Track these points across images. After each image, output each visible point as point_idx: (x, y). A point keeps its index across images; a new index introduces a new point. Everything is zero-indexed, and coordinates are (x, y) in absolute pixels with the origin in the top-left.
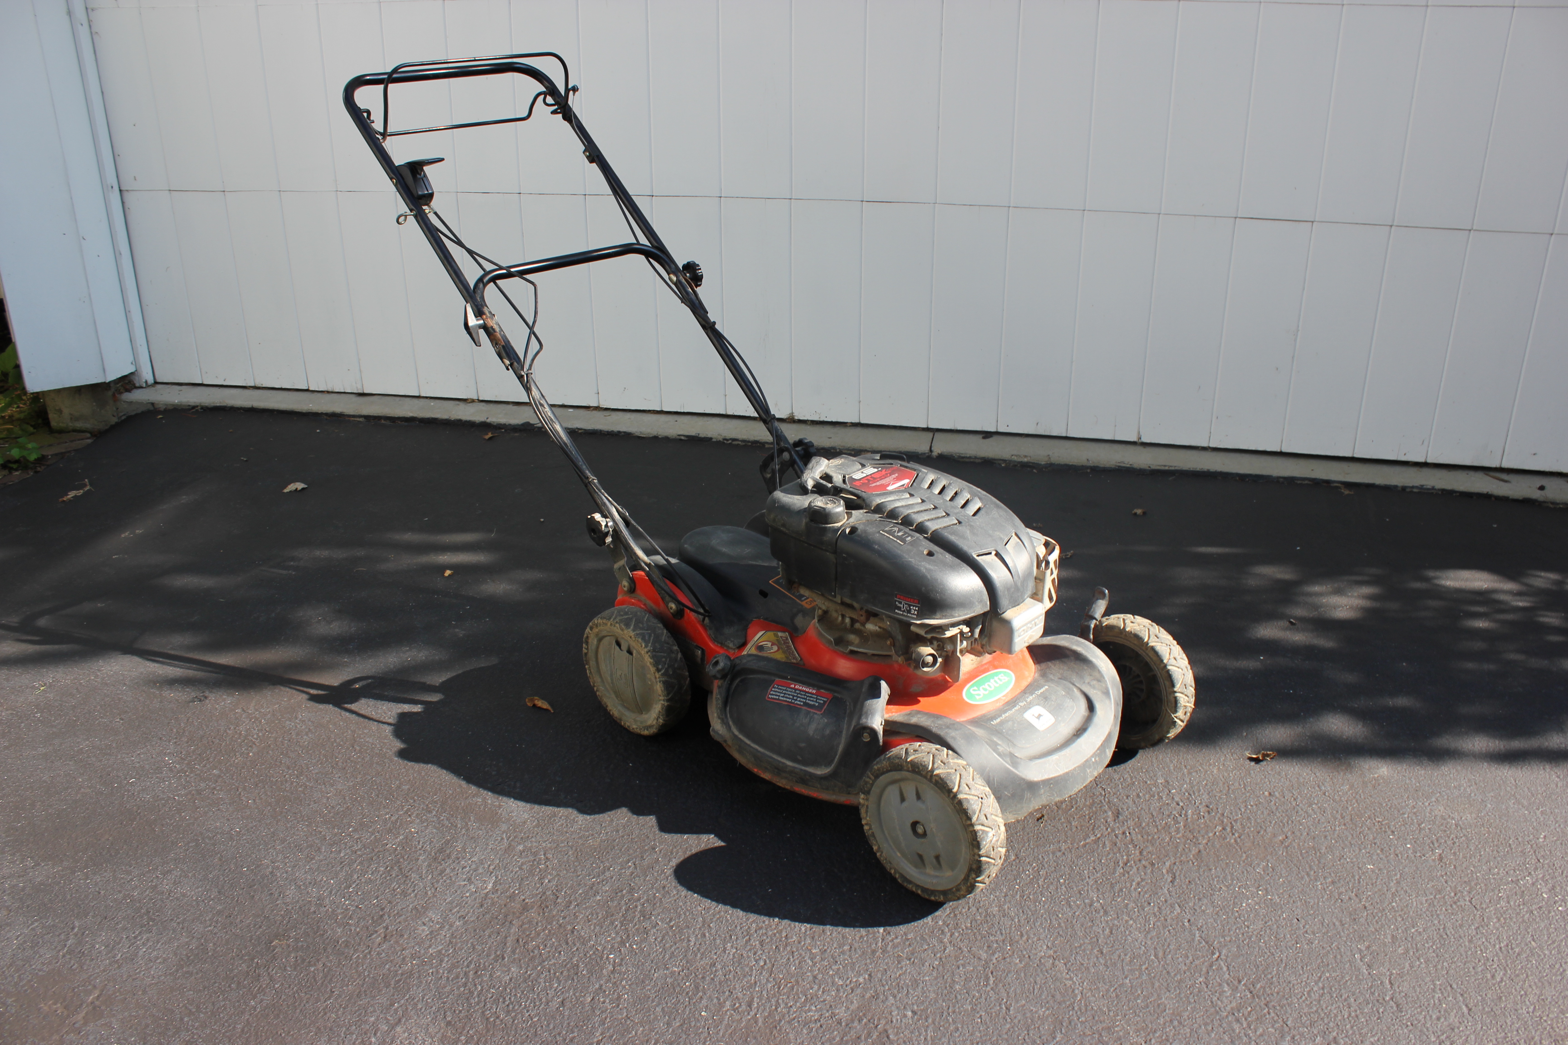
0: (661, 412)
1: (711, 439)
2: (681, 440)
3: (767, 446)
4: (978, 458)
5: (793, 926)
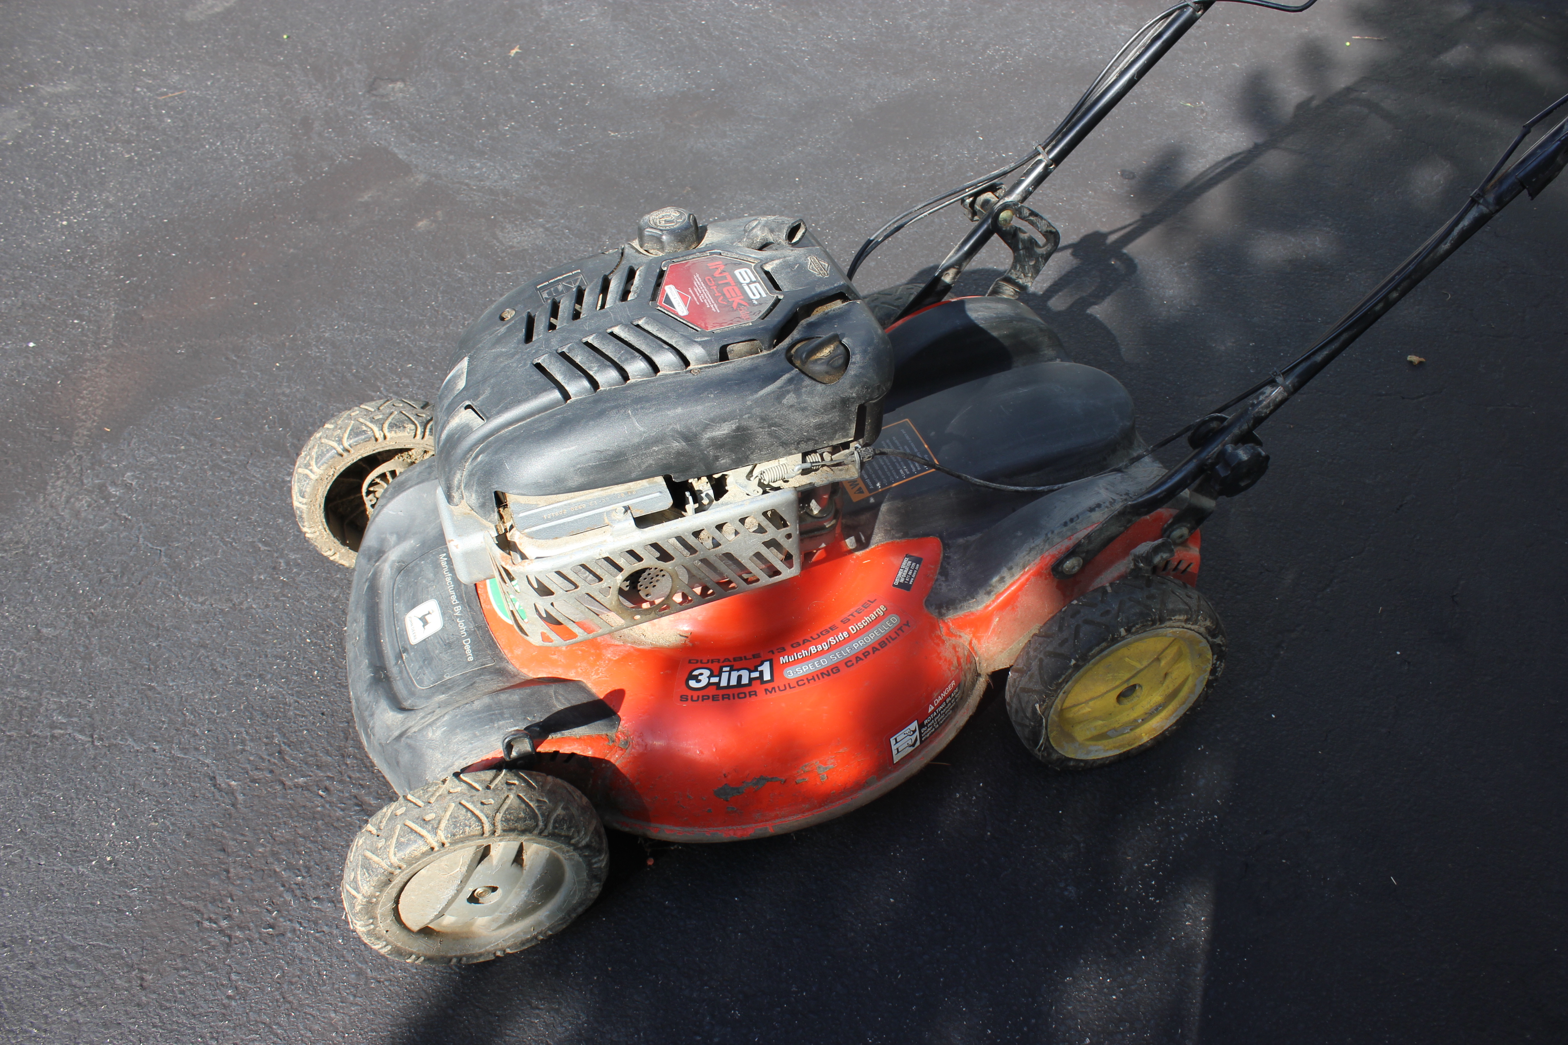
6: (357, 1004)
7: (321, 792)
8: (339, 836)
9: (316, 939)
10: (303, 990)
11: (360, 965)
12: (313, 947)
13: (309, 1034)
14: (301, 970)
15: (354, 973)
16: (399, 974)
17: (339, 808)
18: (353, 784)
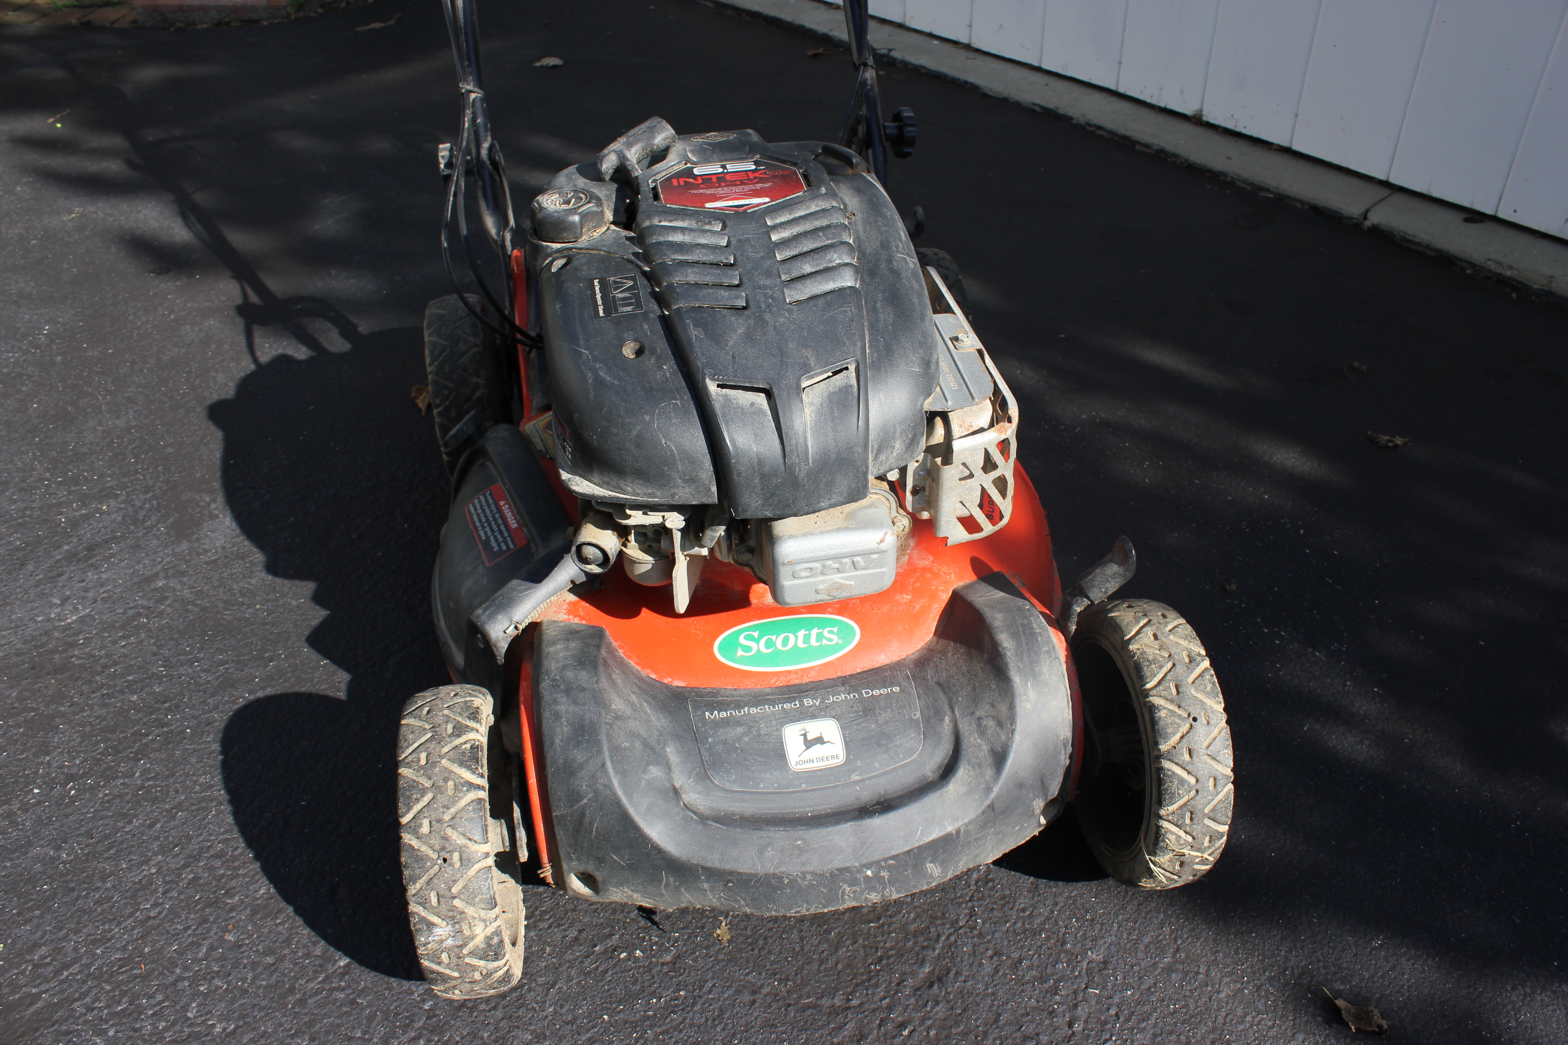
0: (1038, 69)
1: (1071, 118)
2: (1033, 111)
3: (1138, 147)
4: (1431, 249)
5: (258, 877)
6: (1208, 971)
7: (906, 1033)
8: (978, 1005)
9: (1127, 1020)
10: (1197, 1028)
11: (1159, 970)
12: (1139, 1023)
13: (1249, 1018)
14: (1171, 1033)
15: (1169, 976)
16: (1166, 930)
17: (933, 1008)
18: (896, 993)
